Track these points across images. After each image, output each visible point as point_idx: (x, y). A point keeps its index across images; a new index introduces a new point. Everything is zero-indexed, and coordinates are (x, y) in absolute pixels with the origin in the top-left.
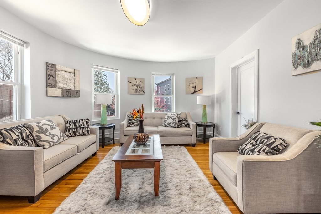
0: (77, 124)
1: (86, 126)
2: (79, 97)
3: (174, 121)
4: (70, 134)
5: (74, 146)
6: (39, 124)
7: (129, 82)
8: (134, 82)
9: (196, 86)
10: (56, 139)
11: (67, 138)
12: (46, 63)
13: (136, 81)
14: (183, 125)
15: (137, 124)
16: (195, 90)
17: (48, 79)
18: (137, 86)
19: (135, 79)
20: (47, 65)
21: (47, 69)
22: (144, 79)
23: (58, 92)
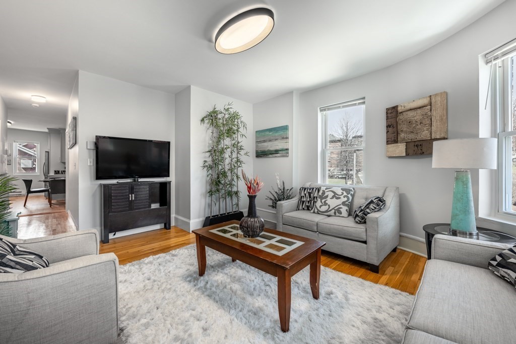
12: (387, 108)
17: (387, 132)
20: (387, 111)
21: (388, 118)
23: (400, 149)
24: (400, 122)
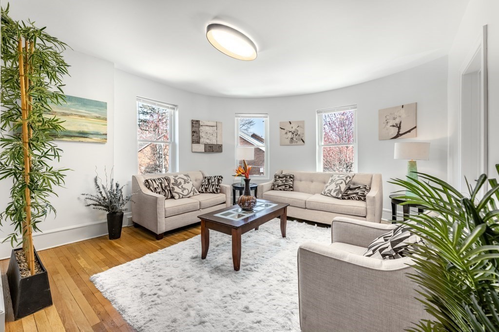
0: (210, 181)
1: (217, 184)
2: (221, 151)
3: (336, 187)
4: (202, 190)
5: (196, 201)
6: (176, 177)
7: (282, 129)
8: (288, 128)
9: (401, 123)
10: (186, 192)
11: (198, 193)
12: (192, 120)
13: (292, 125)
14: (355, 195)
15: (284, 187)
16: (399, 132)
17: (193, 136)
18: (293, 133)
19: (291, 123)
20: (193, 122)
21: (193, 126)
22: (303, 122)
23: (201, 147)
24: (201, 131)
